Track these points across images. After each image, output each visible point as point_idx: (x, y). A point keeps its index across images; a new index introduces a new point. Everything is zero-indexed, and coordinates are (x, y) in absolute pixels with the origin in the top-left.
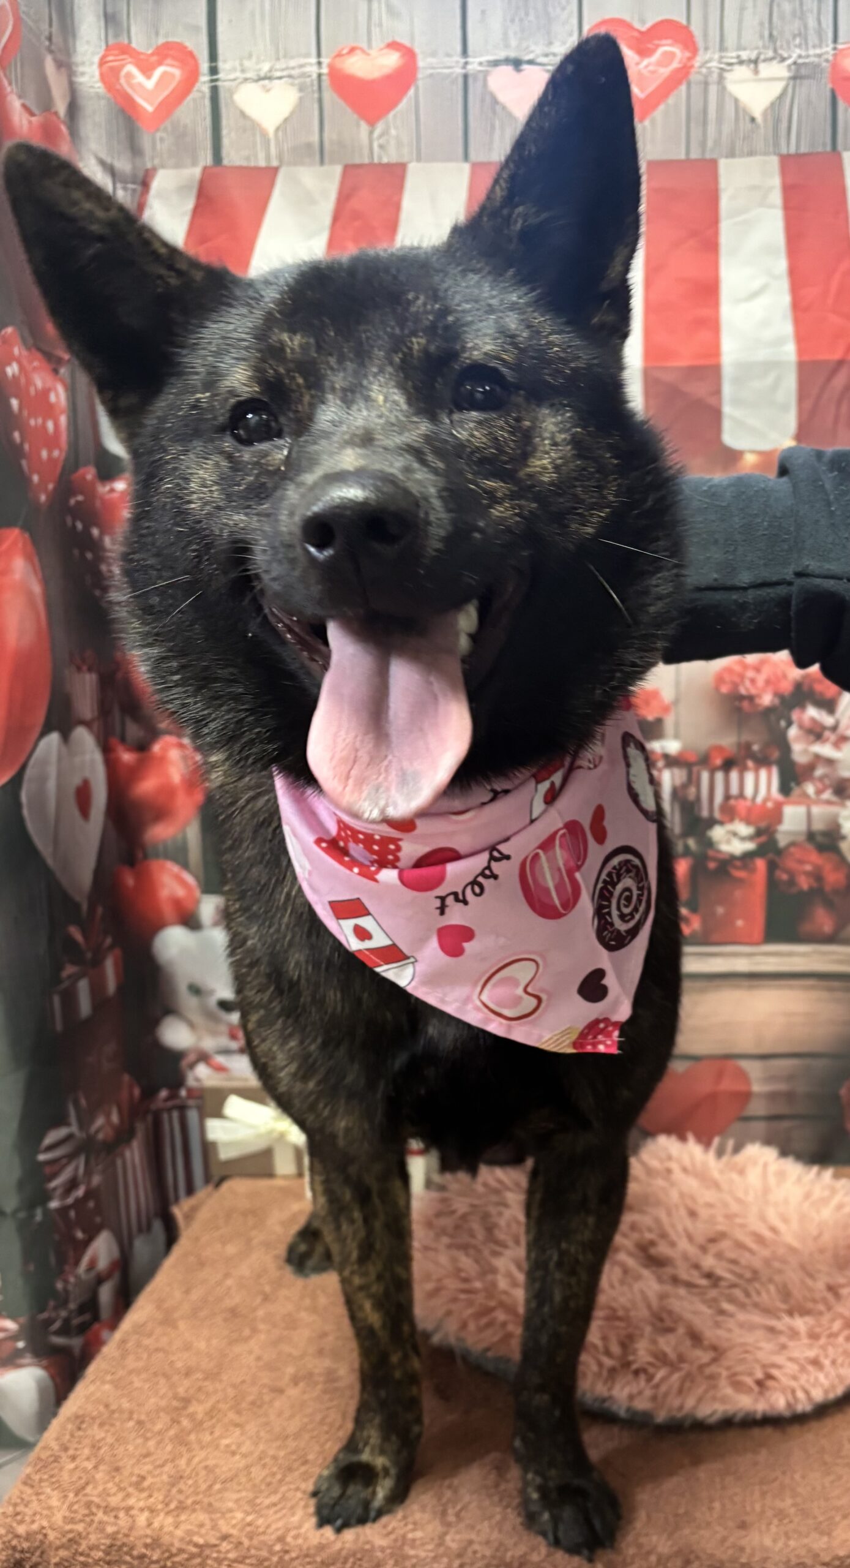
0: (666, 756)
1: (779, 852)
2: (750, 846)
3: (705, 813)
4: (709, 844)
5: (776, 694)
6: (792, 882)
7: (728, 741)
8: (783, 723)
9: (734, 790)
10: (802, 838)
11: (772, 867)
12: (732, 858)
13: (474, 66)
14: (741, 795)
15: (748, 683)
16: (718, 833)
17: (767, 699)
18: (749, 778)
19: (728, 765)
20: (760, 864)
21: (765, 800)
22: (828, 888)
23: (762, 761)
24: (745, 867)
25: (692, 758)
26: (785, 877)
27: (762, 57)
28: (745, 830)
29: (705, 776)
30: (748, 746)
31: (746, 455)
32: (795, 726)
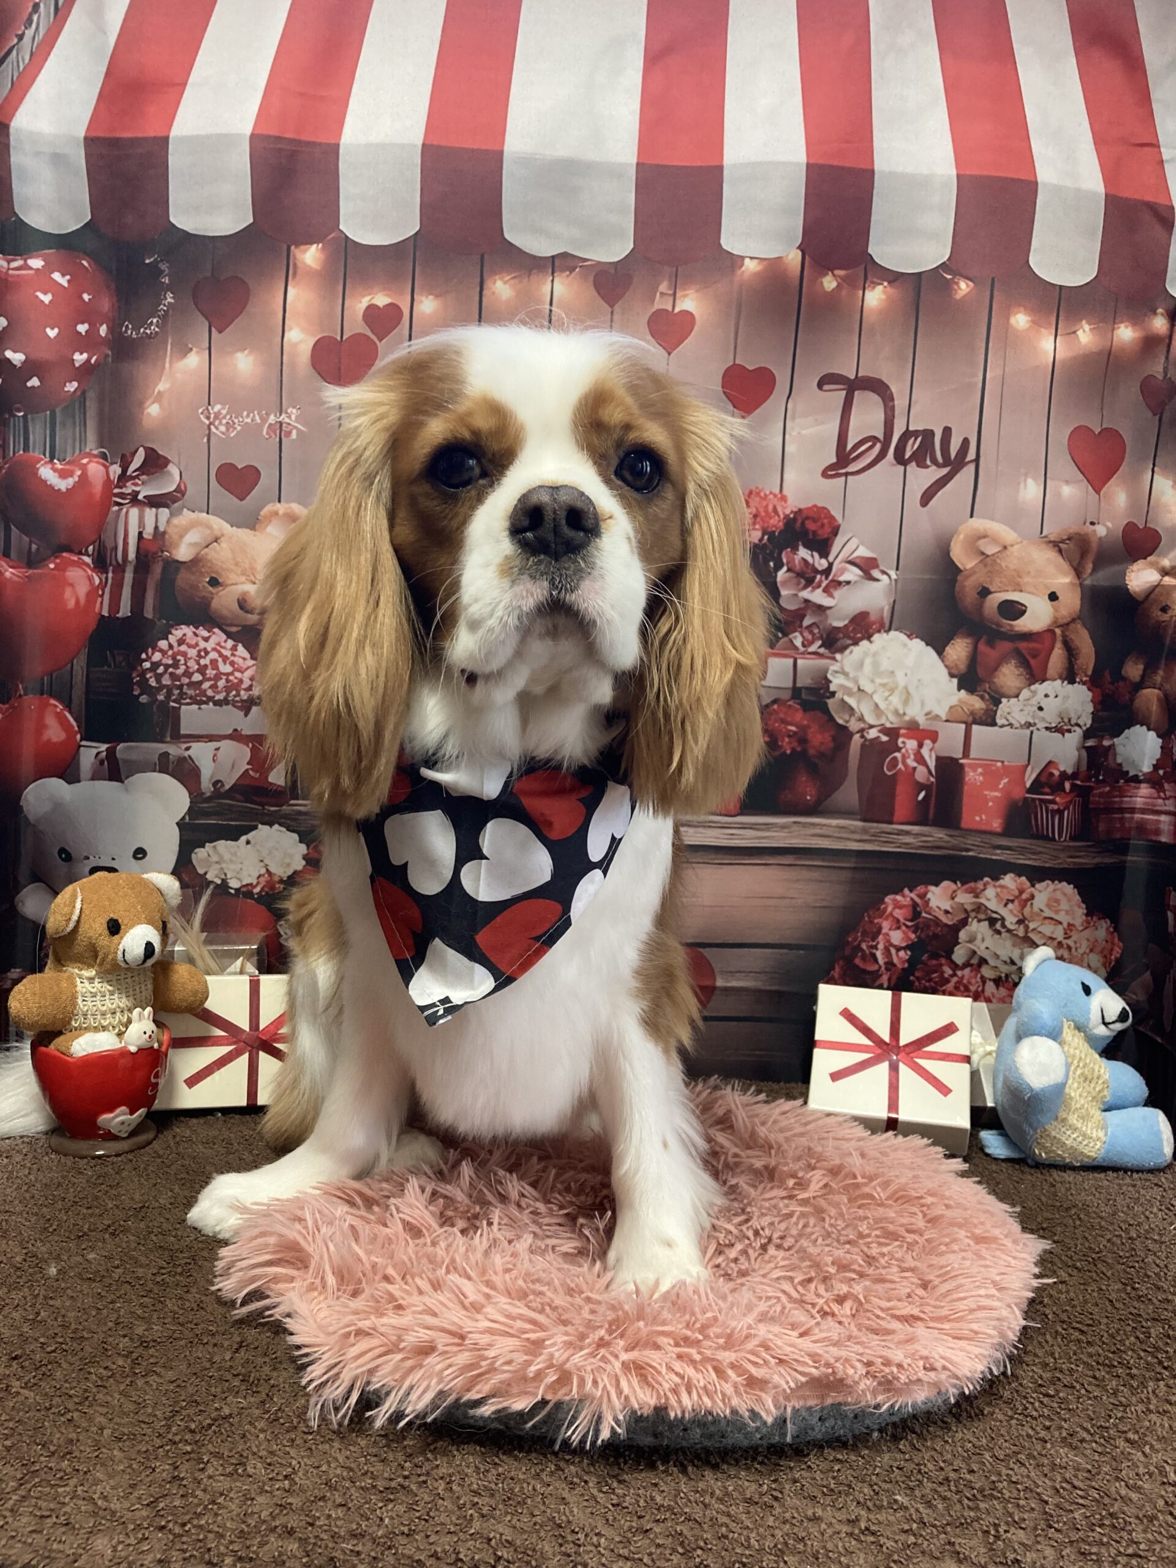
5: (765, 533)
6: (774, 744)
8: (772, 564)
10: (786, 695)
17: (755, 536)
22: (811, 752)
31: (747, 261)
32: (785, 569)
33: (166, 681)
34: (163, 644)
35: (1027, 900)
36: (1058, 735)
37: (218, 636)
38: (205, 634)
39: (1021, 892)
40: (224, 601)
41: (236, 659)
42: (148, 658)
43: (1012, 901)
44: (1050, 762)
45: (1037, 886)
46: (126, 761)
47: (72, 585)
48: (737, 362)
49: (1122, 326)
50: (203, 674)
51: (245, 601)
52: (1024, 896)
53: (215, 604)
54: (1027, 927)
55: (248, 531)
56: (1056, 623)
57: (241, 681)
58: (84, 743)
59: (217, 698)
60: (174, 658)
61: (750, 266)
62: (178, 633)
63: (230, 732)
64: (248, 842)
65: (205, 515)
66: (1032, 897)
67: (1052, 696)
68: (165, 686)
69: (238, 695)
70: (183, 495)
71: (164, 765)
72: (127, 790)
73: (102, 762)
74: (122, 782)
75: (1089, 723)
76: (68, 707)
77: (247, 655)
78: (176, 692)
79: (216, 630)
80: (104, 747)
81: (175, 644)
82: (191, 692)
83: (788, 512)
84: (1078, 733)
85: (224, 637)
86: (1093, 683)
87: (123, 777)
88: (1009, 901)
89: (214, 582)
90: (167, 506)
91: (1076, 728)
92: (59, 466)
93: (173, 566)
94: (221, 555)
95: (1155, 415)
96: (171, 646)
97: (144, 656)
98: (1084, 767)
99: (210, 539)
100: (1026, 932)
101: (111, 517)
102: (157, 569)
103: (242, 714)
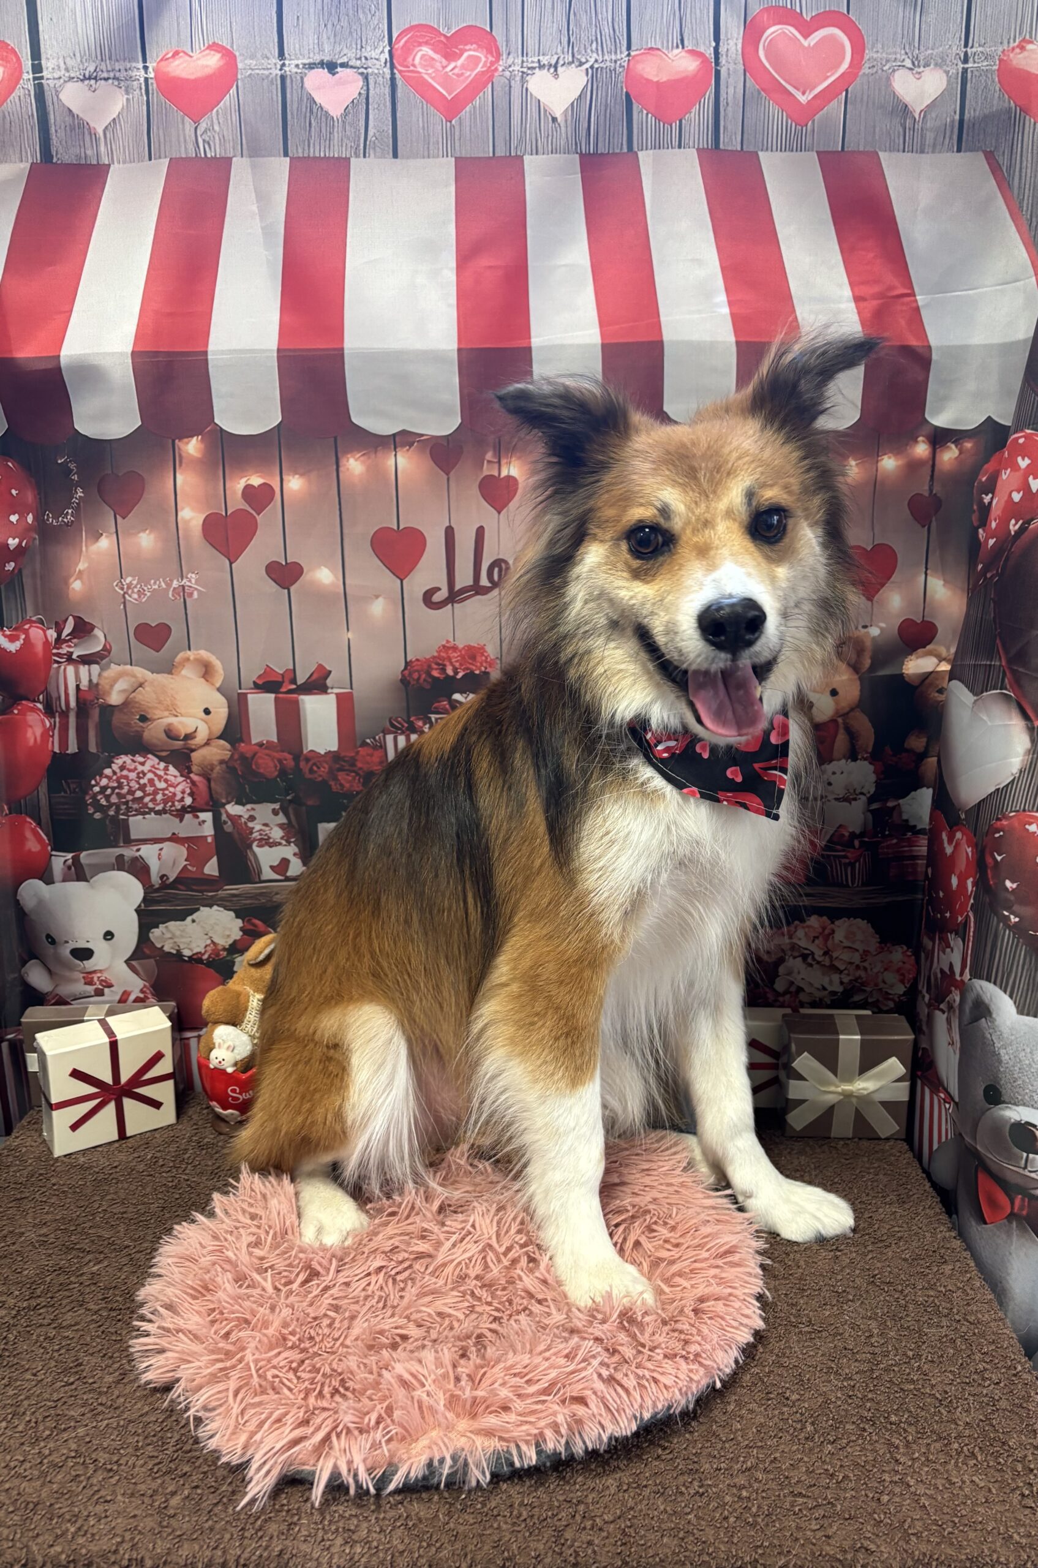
13: (291, 68)
27: (561, 62)
33: (114, 799)
34: (108, 771)
35: (830, 934)
36: (847, 804)
37: (152, 761)
38: (141, 759)
39: (824, 928)
40: (153, 732)
41: (169, 777)
42: (97, 784)
43: (817, 937)
44: (840, 826)
45: (837, 923)
46: (89, 865)
47: (31, 726)
49: (886, 457)
50: (144, 791)
51: (170, 730)
52: (827, 932)
53: (146, 735)
54: (831, 957)
55: (166, 675)
56: (838, 713)
57: (174, 794)
58: (54, 853)
59: (157, 808)
60: (118, 781)
62: (119, 761)
63: (169, 835)
64: (193, 921)
65: (129, 667)
66: (833, 932)
67: (838, 773)
68: (114, 804)
69: (173, 805)
70: (109, 652)
71: (120, 864)
72: (92, 887)
73: (69, 868)
74: (87, 880)
75: (872, 790)
76: (39, 824)
77: (177, 773)
78: (123, 807)
79: (150, 756)
80: (70, 856)
81: (118, 771)
82: (136, 806)
84: (863, 798)
85: (157, 760)
86: (874, 757)
87: (88, 877)
88: (816, 938)
89: (144, 719)
90: (97, 663)
91: (862, 797)
92: (8, 633)
93: (108, 710)
94: (145, 696)
95: (923, 526)
96: (114, 773)
97: (93, 782)
98: (870, 826)
99: (136, 685)
100: (831, 961)
101: (52, 672)
102: (95, 714)
103: (177, 820)
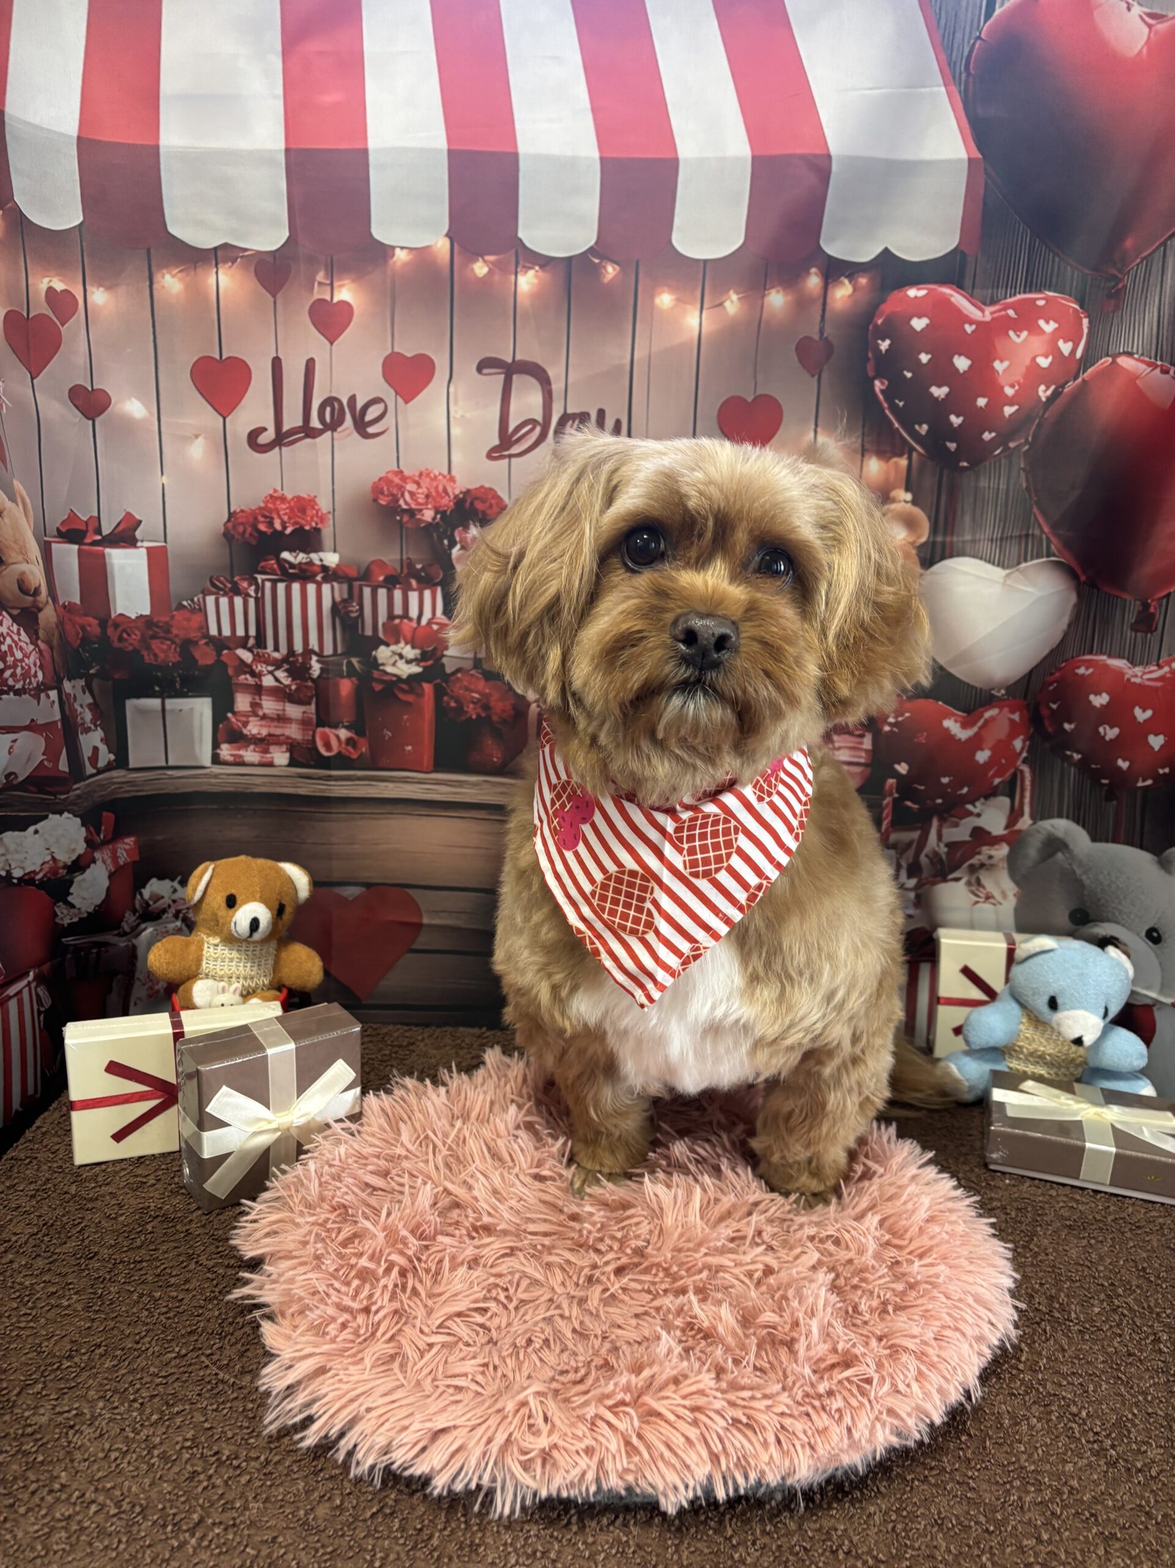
0: (325, 568)
1: (447, 677)
2: (416, 669)
3: (369, 632)
4: (375, 664)
5: (437, 512)
6: (460, 709)
7: (391, 557)
8: (446, 542)
9: (398, 610)
10: (468, 665)
11: (439, 692)
12: (399, 679)
14: (406, 615)
15: (407, 496)
16: (383, 653)
17: (428, 515)
18: (413, 597)
19: (391, 582)
20: (427, 688)
21: (430, 622)
22: (495, 718)
23: (426, 582)
24: (411, 691)
25: (353, 573)
26: (453, 704)
28: (410, 652)
29: (367, 591)
30: (411, 564)
31: (398, 251)
32: (458, 547)
48: (396, 350)
49: (773, 292)
61: (401, 256)
83: (457, 492)
95: (813, 376)
